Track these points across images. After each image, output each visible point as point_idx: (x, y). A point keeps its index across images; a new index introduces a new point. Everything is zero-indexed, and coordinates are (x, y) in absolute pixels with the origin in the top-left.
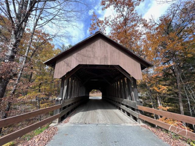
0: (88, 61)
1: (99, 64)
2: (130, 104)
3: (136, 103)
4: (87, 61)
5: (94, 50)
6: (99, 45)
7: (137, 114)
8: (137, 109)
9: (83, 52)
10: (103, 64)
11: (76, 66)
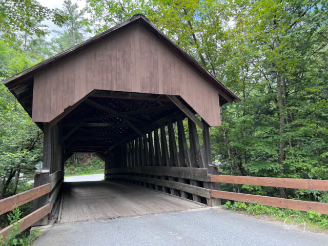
0: (114, 82)
1: (140, 92)
2: (194, 176)
3: (208, 171)
4: (112, 84)
5: (127, 56)
6: (138, 47)
7: (207, 191)
8: (209, 181)
9: (101, 59)
10: (148, 92)
11: (87, 94)
